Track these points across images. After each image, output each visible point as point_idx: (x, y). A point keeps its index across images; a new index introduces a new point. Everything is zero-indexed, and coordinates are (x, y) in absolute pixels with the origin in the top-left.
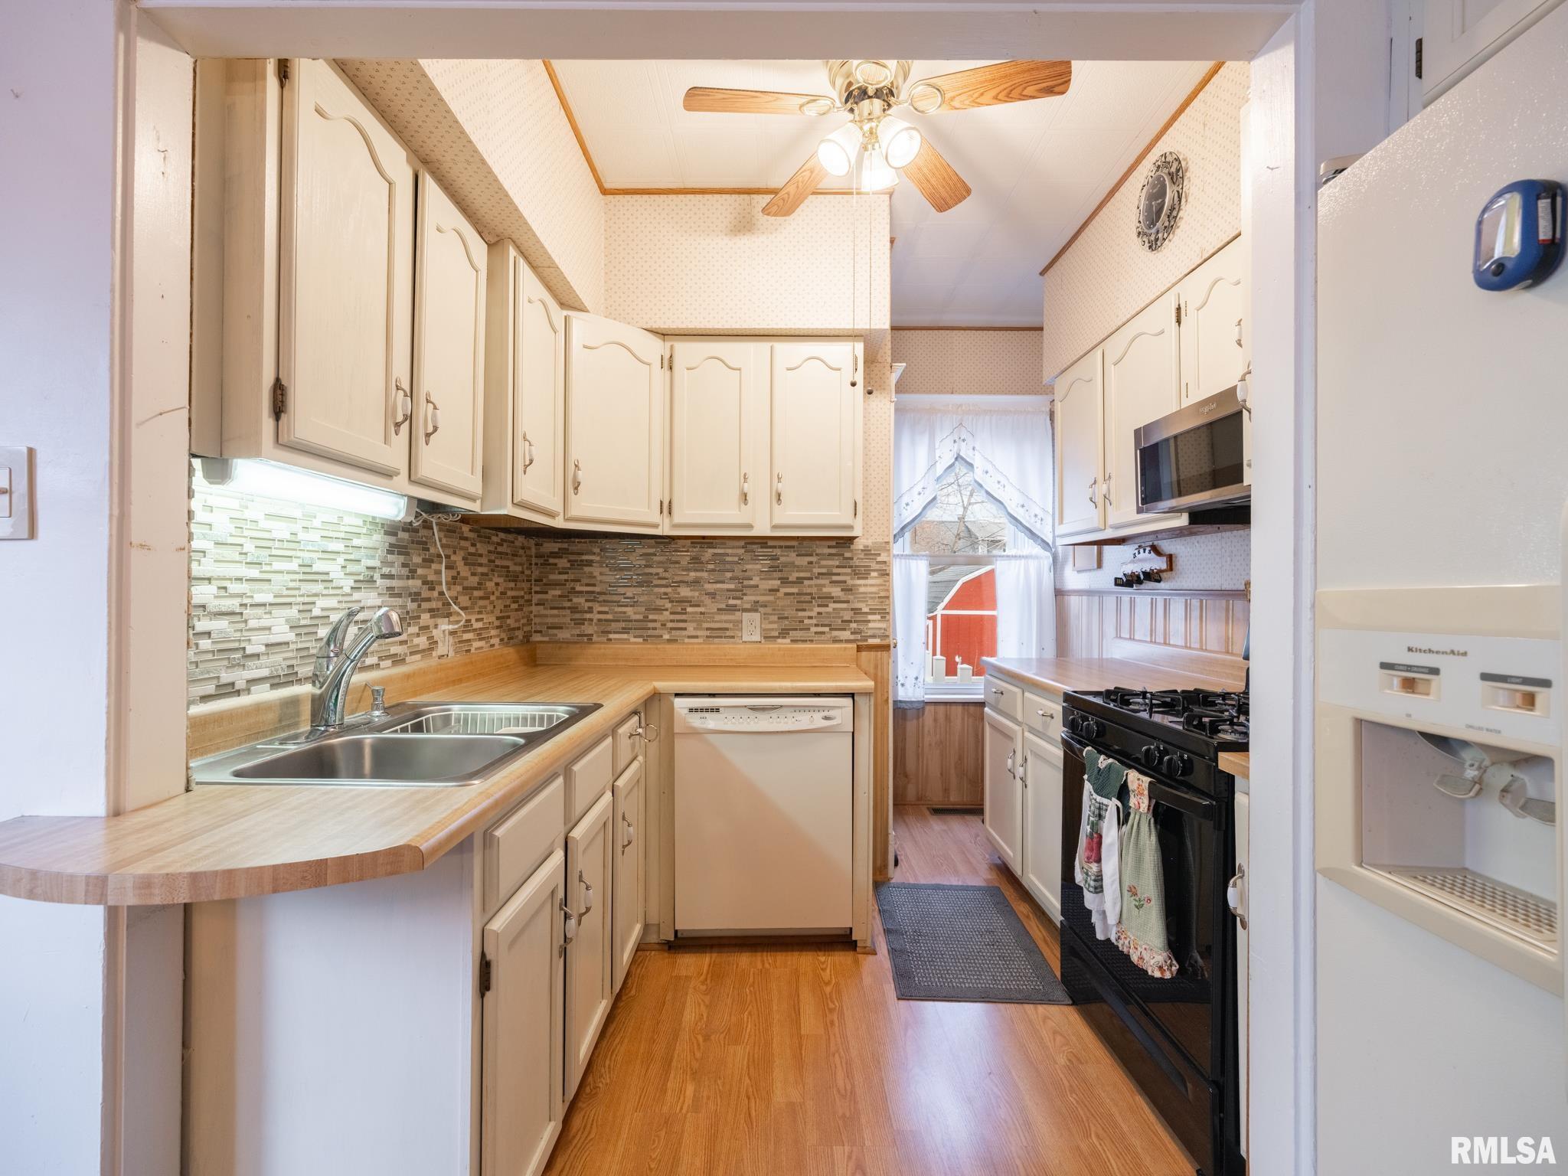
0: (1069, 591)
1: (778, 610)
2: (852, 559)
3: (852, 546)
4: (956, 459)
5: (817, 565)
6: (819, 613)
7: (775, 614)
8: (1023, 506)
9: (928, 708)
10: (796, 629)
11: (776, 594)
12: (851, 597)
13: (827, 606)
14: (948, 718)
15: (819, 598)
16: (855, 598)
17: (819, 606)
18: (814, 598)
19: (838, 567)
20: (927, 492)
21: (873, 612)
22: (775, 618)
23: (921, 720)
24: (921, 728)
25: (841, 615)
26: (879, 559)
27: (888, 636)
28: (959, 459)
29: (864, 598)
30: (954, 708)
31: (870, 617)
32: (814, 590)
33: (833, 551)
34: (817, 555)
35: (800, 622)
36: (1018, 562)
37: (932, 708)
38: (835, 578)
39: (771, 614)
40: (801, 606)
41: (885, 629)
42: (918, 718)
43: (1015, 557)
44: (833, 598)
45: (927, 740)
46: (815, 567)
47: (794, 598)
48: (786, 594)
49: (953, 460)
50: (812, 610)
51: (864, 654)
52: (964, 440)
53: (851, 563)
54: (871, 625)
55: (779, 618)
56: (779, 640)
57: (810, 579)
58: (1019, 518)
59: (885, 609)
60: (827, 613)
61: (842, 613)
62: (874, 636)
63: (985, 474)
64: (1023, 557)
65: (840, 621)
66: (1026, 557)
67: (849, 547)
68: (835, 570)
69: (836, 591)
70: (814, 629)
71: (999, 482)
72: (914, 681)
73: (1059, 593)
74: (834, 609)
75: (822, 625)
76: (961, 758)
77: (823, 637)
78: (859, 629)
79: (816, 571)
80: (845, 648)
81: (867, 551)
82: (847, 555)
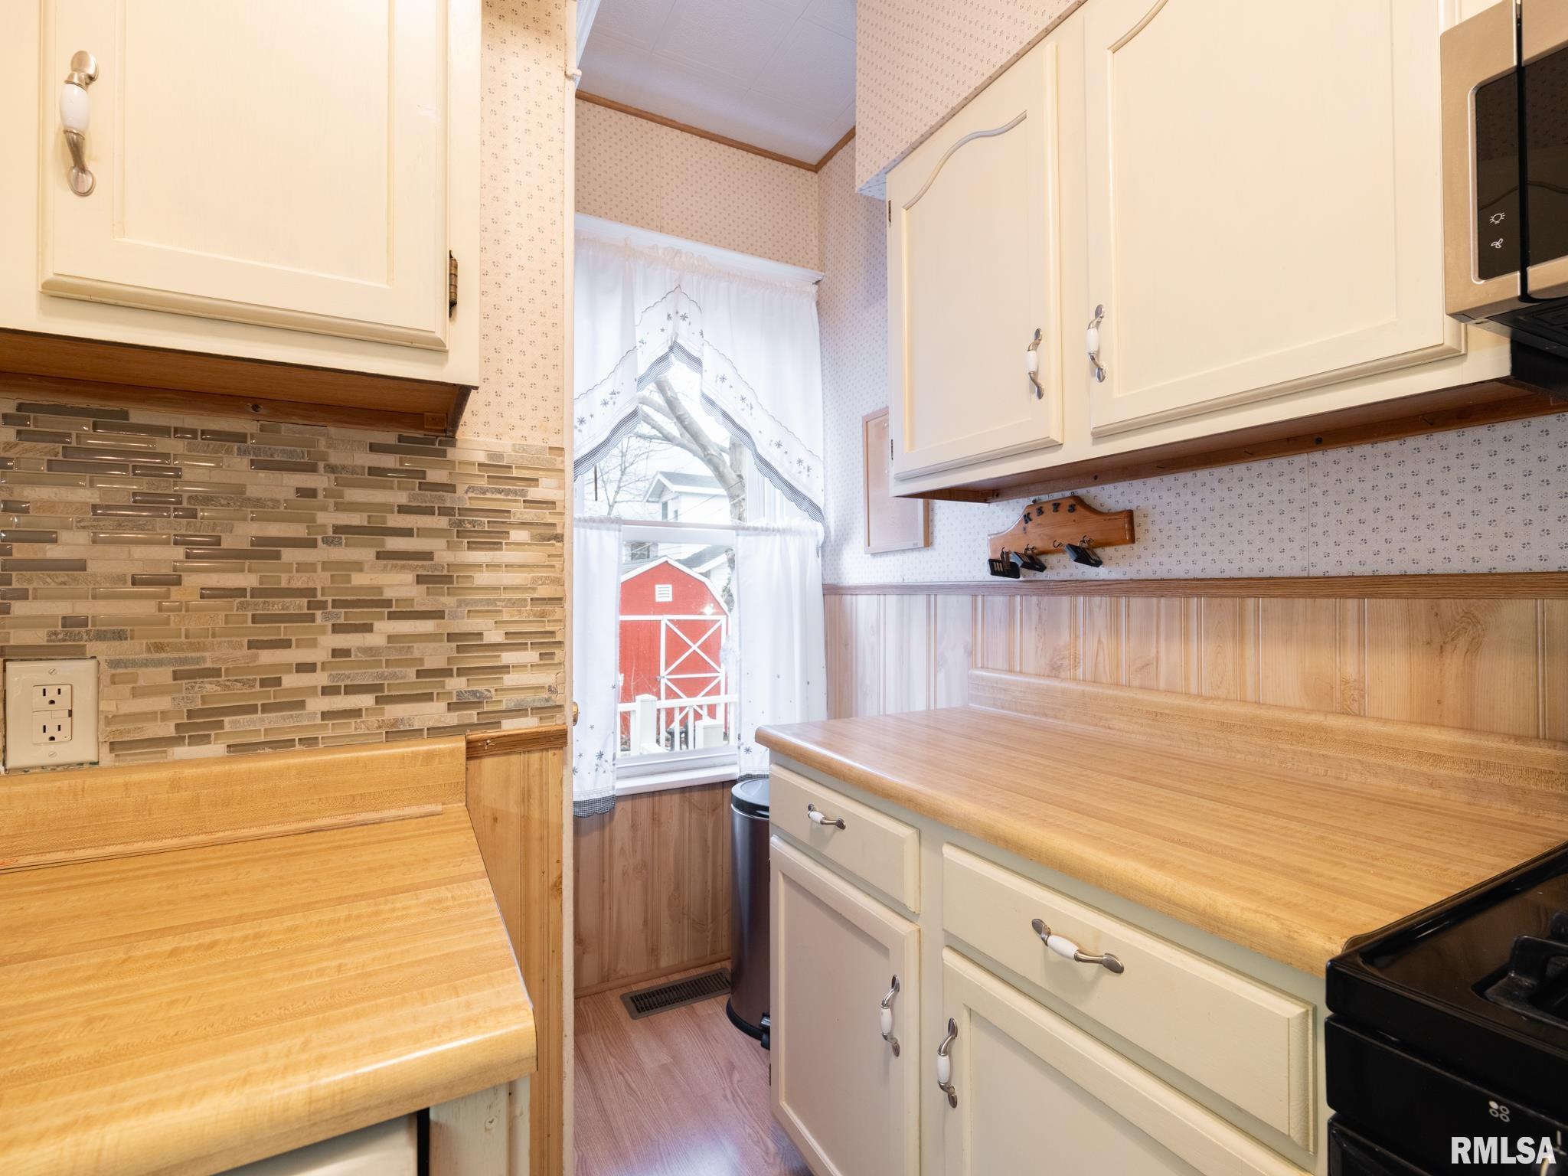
0: (849, 588)
1: (179, 648)
2: (450, 488)
3: (451, 452)
4: (671, 349)
5: (331, 502)
6: (336, 653)
7: (160, 663)
8: (779, 445)
9: (620, 806)
10: (251, 709)
11: (167, 596)
12: (447, 602)
13: (368, 628)
14: (655, 819)
15: (336, 604)
16: (460, 604)
17: (337, 629)
18: (322, 605)
19: (403, 509)
20: (620, 400)
21: (515, 641)
22: (164, 675)
23: (607, 830)
24: (607, 847)
25: (416, 654)
26: (534, 493)
27: (560, 707)
28: (676, 349)
29: (489, 602)
30: (666, 798)
31: (508, 658)
32: (320, 580)
33: (389, 461)
34: (331, 469)
35: (264, 683)
36: (771, 538)
37: (628, 805)
38: (394, 544)
39: (146, 664)
40: (264, 631)
41: (550, 689)
42: (602, 827)
43: (766, 530)
44: (388, 603)
45: (618, 866)
46: (324, 509)
47: (241, 606)
48: (206, 593)
49: (667, 349)
50: (313, 644)
51: (490, 766)
52: (684, 317)
53: (449, 500)
54: (510, 680)
55: (176, 676)
56: (181, 752)
57: (311, 544)
58: (773, 464)
59: (552, 633)
60: (368, 650)
61: (418, 650)
62: (519, 711)
63: (719, 383)
64: (779, 531)
65: (412, 673)
66: (782, 532)
67: (444, 454)
68: (396, 521)
69: (399, 584)
70: (318, 704)
71: (743, 399)
72: (596, 760)
73: (833, 592)
74: (391, 638)
75: (350, 690)
76: (677, 887)
77: (352, 726)
78: (474, 693)
79: (328, 519)
80: (429, 756)
81: (497, 470)
82: (435, 475)
